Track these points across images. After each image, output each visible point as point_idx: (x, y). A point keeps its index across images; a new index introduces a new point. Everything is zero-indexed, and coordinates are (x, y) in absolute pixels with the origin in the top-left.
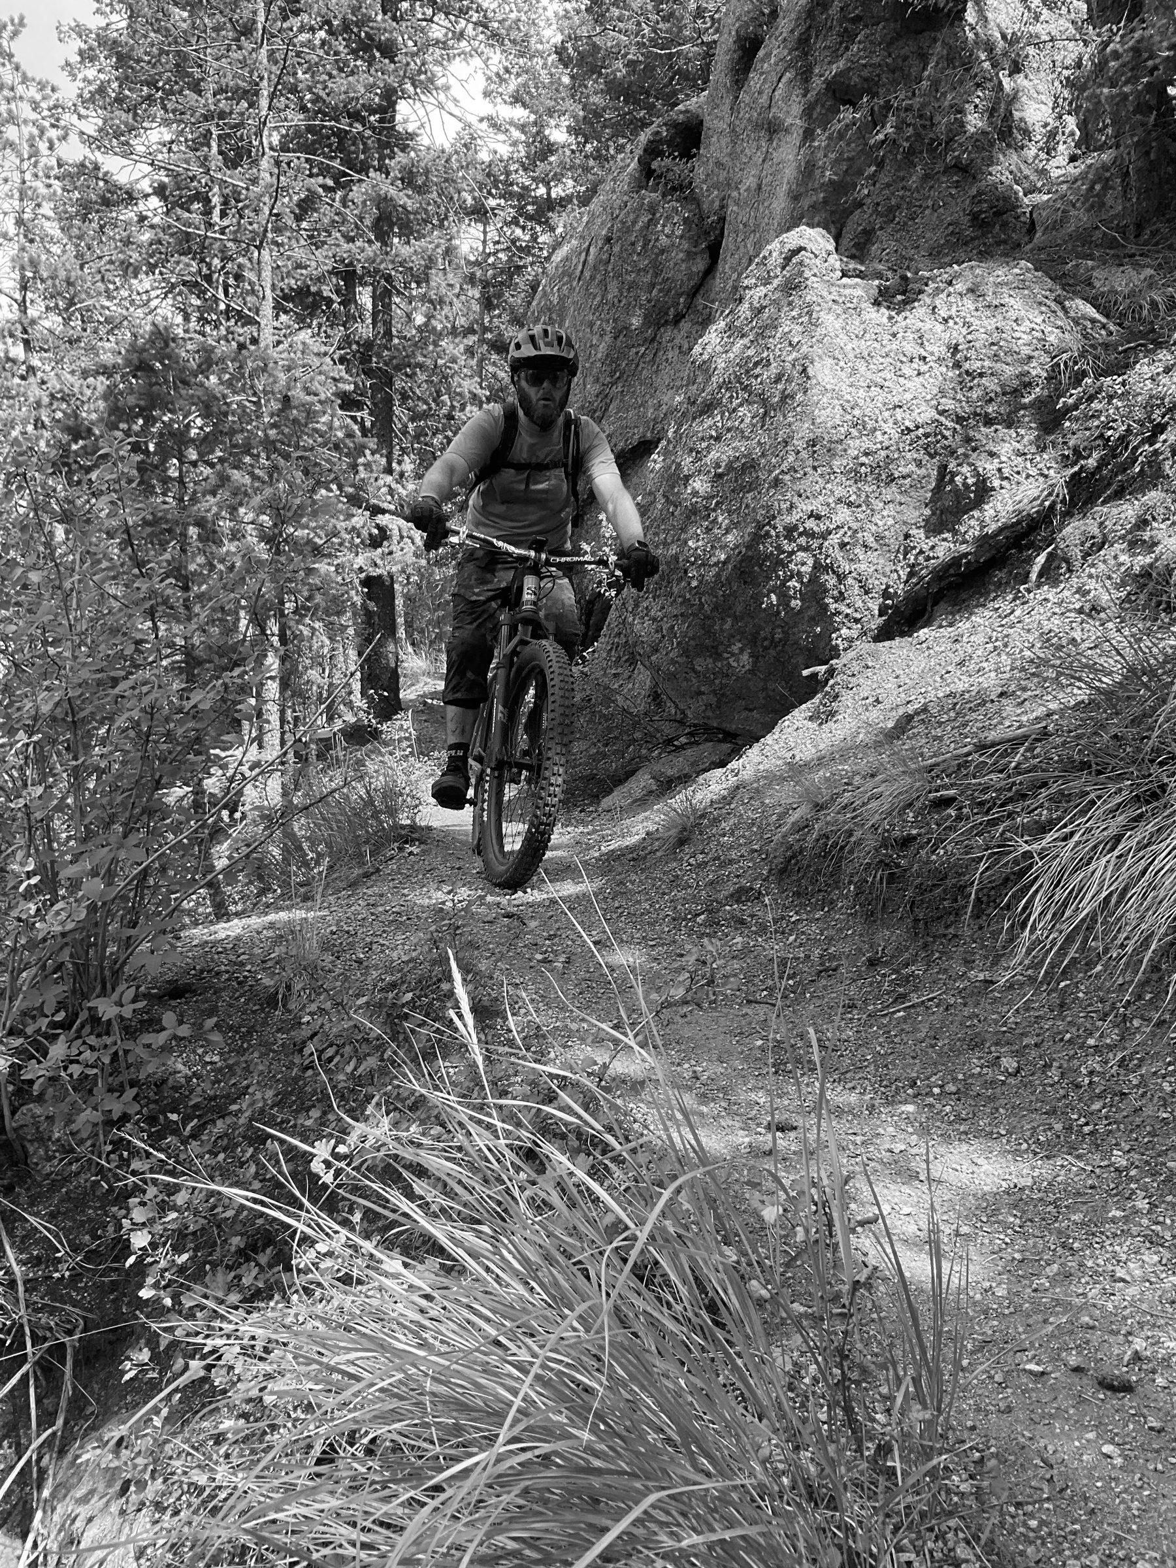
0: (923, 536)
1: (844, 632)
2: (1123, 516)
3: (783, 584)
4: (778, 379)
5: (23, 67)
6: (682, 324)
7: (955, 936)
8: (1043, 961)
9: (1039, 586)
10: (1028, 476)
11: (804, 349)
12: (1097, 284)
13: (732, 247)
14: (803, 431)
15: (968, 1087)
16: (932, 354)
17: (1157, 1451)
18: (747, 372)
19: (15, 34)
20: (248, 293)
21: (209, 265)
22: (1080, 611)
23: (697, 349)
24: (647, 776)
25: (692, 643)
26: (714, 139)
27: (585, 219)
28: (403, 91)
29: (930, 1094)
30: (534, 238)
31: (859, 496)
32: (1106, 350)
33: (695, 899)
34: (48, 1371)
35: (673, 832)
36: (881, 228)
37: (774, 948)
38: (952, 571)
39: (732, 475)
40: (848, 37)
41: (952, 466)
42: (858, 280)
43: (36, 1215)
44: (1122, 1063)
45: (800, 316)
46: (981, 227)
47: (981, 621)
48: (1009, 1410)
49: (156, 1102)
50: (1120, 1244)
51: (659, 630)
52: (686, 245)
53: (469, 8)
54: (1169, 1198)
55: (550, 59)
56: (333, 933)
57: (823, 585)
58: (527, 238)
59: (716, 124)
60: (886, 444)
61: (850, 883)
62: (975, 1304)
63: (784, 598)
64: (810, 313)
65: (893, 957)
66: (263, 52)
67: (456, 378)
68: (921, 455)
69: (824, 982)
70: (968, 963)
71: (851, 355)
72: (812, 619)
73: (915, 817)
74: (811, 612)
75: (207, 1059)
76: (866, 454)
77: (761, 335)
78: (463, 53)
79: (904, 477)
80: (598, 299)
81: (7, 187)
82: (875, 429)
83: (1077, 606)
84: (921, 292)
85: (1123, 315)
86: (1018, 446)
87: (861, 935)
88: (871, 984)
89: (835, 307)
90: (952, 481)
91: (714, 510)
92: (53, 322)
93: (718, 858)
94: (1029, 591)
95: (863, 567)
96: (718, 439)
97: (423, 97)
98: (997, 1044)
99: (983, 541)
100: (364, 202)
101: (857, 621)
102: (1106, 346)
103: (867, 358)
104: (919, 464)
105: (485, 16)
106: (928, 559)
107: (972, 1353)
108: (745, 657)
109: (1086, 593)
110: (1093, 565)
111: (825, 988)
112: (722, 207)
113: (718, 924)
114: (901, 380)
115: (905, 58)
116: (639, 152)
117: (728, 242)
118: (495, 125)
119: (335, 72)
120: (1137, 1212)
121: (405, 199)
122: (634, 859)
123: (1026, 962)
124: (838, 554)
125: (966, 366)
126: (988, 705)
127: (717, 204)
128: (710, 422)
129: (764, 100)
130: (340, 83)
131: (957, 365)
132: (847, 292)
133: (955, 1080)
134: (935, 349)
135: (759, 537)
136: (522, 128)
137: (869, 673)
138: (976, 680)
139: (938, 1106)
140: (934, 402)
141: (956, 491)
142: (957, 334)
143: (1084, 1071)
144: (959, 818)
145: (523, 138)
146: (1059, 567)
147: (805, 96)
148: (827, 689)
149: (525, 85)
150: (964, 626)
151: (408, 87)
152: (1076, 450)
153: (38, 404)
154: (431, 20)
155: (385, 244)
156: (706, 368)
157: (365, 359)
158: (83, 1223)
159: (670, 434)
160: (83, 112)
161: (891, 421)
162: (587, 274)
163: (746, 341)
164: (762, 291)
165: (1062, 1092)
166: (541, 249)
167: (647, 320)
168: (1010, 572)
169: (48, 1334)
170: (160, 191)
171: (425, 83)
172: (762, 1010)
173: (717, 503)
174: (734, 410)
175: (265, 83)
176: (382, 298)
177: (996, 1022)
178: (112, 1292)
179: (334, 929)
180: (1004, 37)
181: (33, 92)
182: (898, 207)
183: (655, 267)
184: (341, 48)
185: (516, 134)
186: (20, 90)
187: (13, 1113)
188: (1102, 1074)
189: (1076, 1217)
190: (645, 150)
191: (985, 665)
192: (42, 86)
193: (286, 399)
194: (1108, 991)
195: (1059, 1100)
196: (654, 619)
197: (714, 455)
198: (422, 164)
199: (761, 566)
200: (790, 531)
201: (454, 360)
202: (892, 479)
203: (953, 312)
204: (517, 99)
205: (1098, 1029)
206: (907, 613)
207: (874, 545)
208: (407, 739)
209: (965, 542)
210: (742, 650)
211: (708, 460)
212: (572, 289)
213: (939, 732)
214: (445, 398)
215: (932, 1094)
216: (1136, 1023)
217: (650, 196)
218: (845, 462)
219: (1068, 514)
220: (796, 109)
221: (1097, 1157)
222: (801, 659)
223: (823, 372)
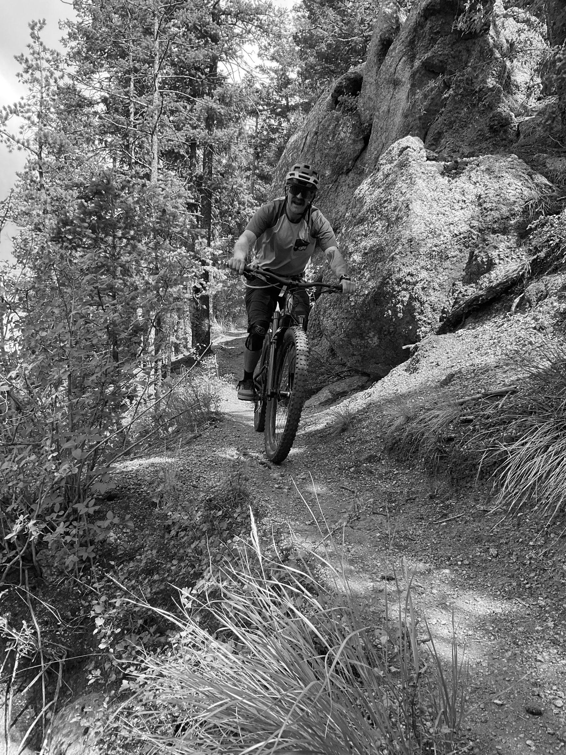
0: (461, 285)
1: (423, 328)
2: (556, 282)
3: (395, 305)
4: (395, 209)
5: (44, 44)
6: (350, 173)
7: (471, 487)
8: (510, 503)
9: (516, 312)
10: (512, 258)
11: (408, 196)
12: (548, 166)
13: (375, 138)
14: (407, 234)
15: (474, 562)
16: (468, 199)
17: (551, 744)
18: (381, 205)
19: (41, 28)
20: (146, 154)
21: (128, 141)
22: (535, 328)
23: (357, 191)
24: (327, 391)
25: (351, 331)
26: (368, 87)
27: (305, 122)
28: (221, 58)
29: (456, 564)
30: (280, 124)
31: (432, 266)
32: (551, 200)
33: (349, 459)
34: (51, 674)
35: (340, 425)
36: (446, 132)
37: (386, 487)
38: (475, 303)
39: (372, 253)
40: (433, 41)
41: (476, 252)
42: (434, 162)
43: (45, 601)
44: (545, 555)
45: (406, 180)
46: (494, 132)
47: (487, 328)
48: (486, 721)
49: (101, 550)
50: (540, 644)
51: (335, 324)
52: (353, 137)
53: (254, 19)
54: (563, 622)
55: (290, 39)
56: (182, 471)
57: (413, 307)
58: (276, 124)
59: (369, 79)
60: (446, 241)
61: (422, 457)
62: (473, 669)
63: (395, 312)
64: (411, 179)
65: (442, 495)
66: (157, 42)
67: (242, 194)
68: (462, 247)
69: (409, 505)
70: (477, 501)
71: (430, 199)
72: (408, 322)
73: (454, 428)
74: (408, 319)
75: (124, 531)
76: (436, 246)
77: (388, 188)
78: (250, 40)
79: (453, 257)
80: (311, 161)
81: (34, 100)
82: (440, 235)
83: (534, 325)
84: (464, 169)
85: (560, 182)
86: (508, 244)
87: (427, 483)
88: (431, 508)
89: (423, 175)
90: (476, 259)
91: (363, 270)
92: (51, 159)
93: (361, 439)
94: (511, 315)
95: (432, 298)
96: (366, 236)
97: (230, 61)
98: (488, 541)
99: (490, 289)
100: (201, 110)
101: (429, 324)
102: (551, 197)
103: (437, 201)
104: (461, 251)
105: (261, 23)
106: (464, 296)
107: (471, 693)
108: (375, 339)
109: (537, 320)
110: (541, 306)
111: (409, 508)
112: (371, 119)
113: (360, 473)
114: (453, 211)
115: (460, 52)
116: (332, 91)
117: (373, 136)
118: (263, 70)
119: (189, 49)
120: (548, 628)
121: (220, 109)
122: (321, 437)
123: (504, 502)
124: (421, 293)
125: (485, 205)
126: (490, 372)
127: (368, 117)
128: (362, 227)
129: (392, 70)
130: (192, 54)
131: (480, 205)
132: (429, 168)
133: (468, 558)
134: (470, 197)
135: (384, 283)
136: (276, 72)
137: (434, 350)
138: (484, 358)
139: (460, 571)
140: (469, 222)
141: (478, 264)
142: (480, 190)
143: (527, 557)
144: (474, 430)
145: (276, 76)
146: (525, 305)
147: (411, 68)
148: (414, 357)
149: (277, 51)
150: (480, 329)
151: (224, 55)
152: (536, 248)
153: (46, 202)
154: (235, 25)
155: (210, 130)
156: (361, 201)
157: (199, 185)
158: (67, 606)
159: (343, 231)
160: (70, 63)
161: (448, 231)
162: (306, 149)
163: (380, 190)
164: (389, 166)
165: (517, 567)
166: (283, 130)
167: (333, 172)
168: (502, 305)
169: (51, 658)
170: (105, 100)
171: (231, 54)
172: (380, 517)
173: (365, 266)
174: (374, 223)
175: (157, 57)
176: (208, 155)
177: (488, 531)
178: (80, 639)
179: (182, 468)
180: (507, 41)
181: (48, 56)
182: (455, 122)
183: (338, 147)
184: (193, 38)
185: (273, 74)
186: (42, 54)
187: (37, 554)
188: (535, 559)
189: (521, 629)
190: (335, 91)
191: (489, 351)
192: (52, 53)
193: (164, 211)
194: (540, 520)
195: (516, 571)
196: (333, 319)
197: (363, 244)
198: (229, 93)
199: (384, 297)
200: (399, 281)
201: (241, 186)
202: (447, 258)
203: (479, 179)
204: (273, 58)
205: (535, 537)
206: (453, 322)
207: (438, 289)
208: (213, 368)
209: (481, 289)
210: (374, 336)
211: (361, 246)
212: (298, 156)
213: (466, 383)
214: (236, 203)
215: (457, 565)
216: (552, 535)
217: (336, 113)
218: (425, 250)
219: (530, 279)
220: (407, 74)
221: (531, 600)
222: (401, 341)
223: (416, 207)
